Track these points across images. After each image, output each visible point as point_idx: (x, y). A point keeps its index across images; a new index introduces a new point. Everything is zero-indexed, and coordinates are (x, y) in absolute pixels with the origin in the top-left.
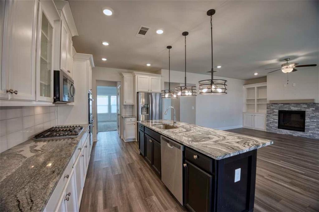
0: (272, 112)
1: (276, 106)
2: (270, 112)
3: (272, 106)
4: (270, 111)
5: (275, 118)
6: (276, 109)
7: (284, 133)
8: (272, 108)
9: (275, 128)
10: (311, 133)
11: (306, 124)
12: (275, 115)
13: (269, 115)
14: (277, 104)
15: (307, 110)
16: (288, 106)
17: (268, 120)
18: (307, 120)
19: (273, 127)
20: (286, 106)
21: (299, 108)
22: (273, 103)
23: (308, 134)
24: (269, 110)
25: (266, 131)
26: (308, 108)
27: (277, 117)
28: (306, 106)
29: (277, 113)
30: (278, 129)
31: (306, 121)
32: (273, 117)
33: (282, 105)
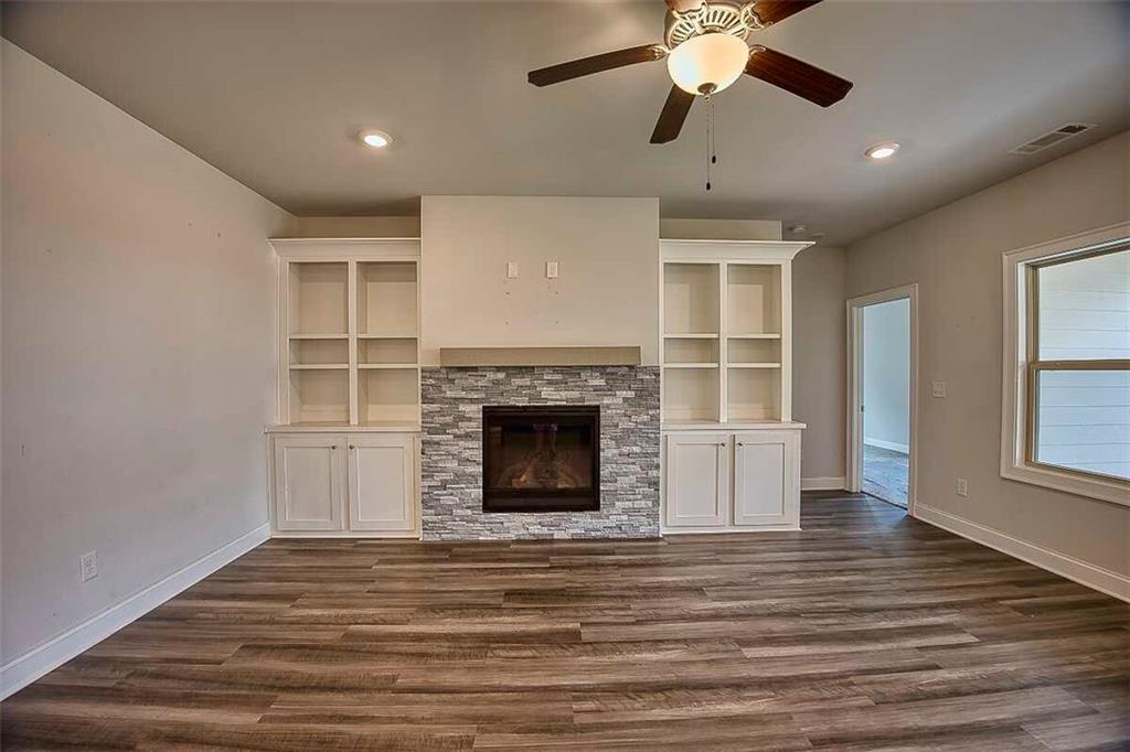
0: (449, 419)
1: (471, 381)
2: (439, 419)
3: (452, 381)
4: (441, 413)
5: (467, 454)
6: (472, 401)
7: (512, 536)
8: (449, 394)
9: (469, 512)
10: (625, 511)
11: (605, 472)
12: (468, 436)
13: (436, 438)
14: (475, 369)
15: (606, 401)
16: (527, 381)
17: (428, 472)
18: (608, 449)
19: (458, 506)
20: (517, 382)
21: (576, 394)
22: (457, 367)
23: (613, 521)
24: (435, 407)
25: (420, 535)
26: (610, 389)
27: (475, 450)
28: (602, 382)
29: (476, 426)
30: (483, 517)
31: (602, 454)
32: (454, 450)
33: (501, 376)
